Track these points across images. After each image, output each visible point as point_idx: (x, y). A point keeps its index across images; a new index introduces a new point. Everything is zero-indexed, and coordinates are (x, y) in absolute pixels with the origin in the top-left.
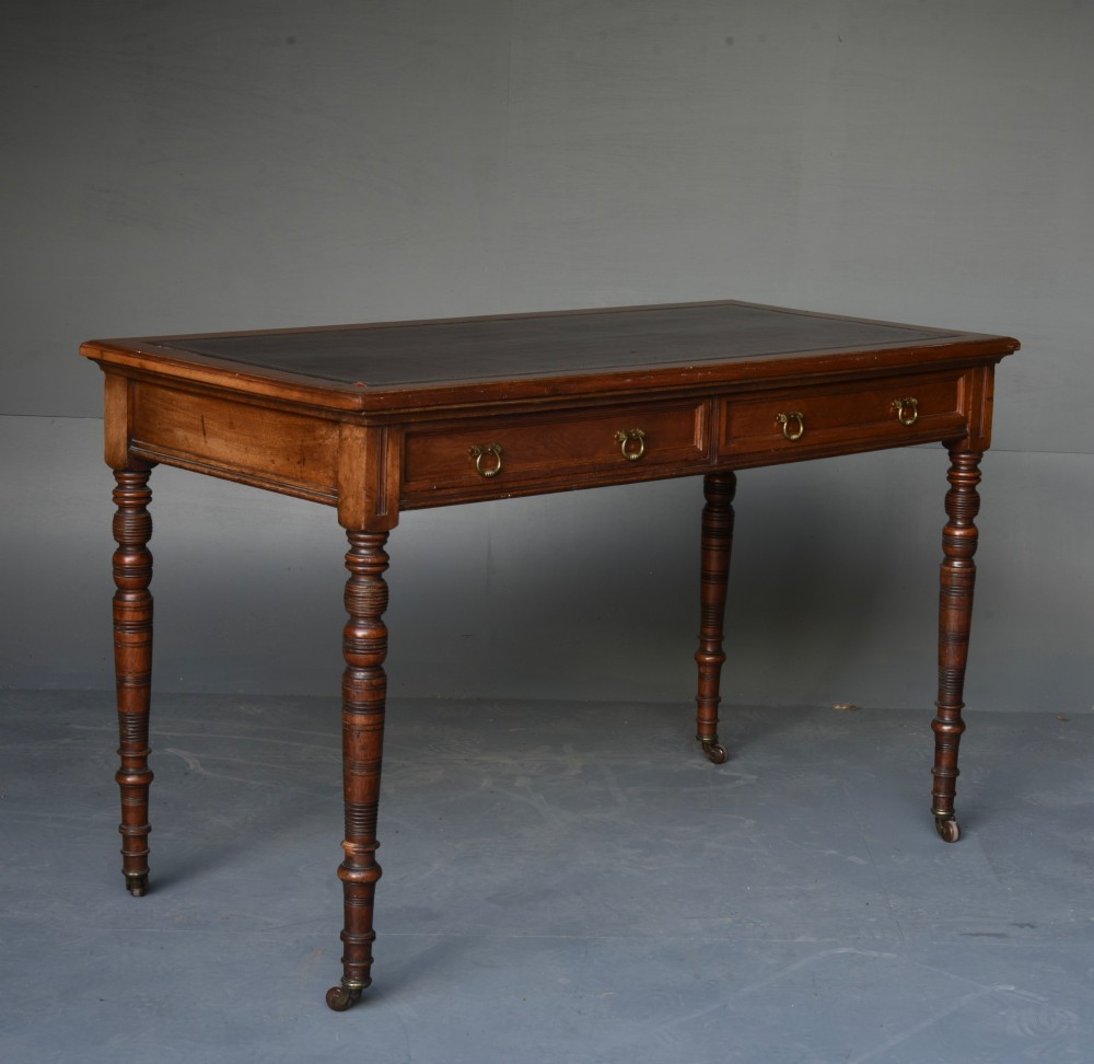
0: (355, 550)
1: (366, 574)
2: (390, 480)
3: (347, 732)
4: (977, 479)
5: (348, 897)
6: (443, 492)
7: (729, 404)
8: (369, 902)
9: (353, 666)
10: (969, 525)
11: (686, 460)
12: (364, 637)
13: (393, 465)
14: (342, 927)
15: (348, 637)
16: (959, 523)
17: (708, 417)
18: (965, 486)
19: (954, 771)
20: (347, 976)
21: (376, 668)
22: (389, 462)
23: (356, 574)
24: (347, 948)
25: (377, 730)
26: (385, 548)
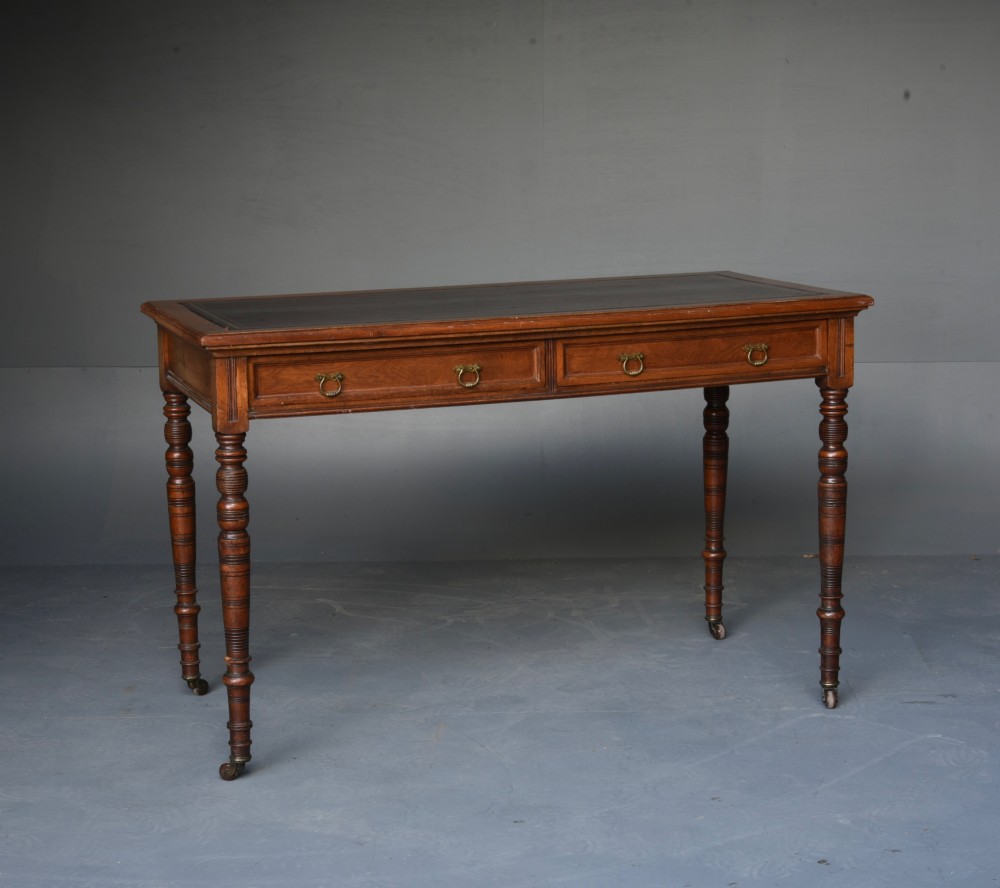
0: (222, 447)
1: (231, 464)
2: (239, 396)
3: (223, 576)
4: (844, 410)
5: (230, 699)
6: (290, 407)
7: (565, 346)
8: (246, 700)
9: (225, 531)
10: (840, 447)
11: (524, 389)
12: (232, 509)
13: (241, 386)
14: (228, 720)
15: (220, 511)
16: (831, 447)
17: (545, 356)
18: (834, 417)
19: (837, 650)
20: (233, 756)
21: (241, 530)
22: (238, 384)
23: (224, 465)
24: (232, 733)
25: (246, 576)
26: (244, 445)
